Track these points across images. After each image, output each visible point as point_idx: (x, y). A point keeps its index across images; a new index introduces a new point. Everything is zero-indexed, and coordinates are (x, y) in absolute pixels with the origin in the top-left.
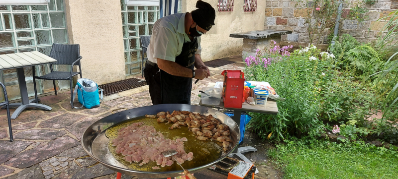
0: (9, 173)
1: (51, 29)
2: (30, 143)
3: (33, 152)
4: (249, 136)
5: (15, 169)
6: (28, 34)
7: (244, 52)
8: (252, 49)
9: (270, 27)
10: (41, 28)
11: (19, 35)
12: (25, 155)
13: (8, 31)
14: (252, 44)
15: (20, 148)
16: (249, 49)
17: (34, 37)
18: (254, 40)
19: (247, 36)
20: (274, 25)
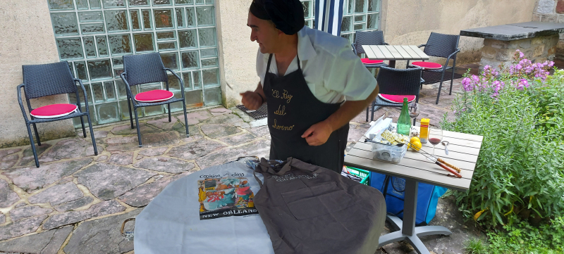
0: (119, 211)
1: (197, 28)
2: (153, 174)
3: (152, 187)
4: (446, 209)
5: (127, 206)
6: (171, 35)
7: (483, 60)
8: (498, 56)
9: (544, 17)
10: (186, 27)
11: (160, 36)
12: (143, 190)
13: (148, 31)
14: (499, 47)
15: (141, 179)
16: (493, 56)
17: (177, 39)
18: (503, 42)
19: (490, 36)
20: (552, 13)
